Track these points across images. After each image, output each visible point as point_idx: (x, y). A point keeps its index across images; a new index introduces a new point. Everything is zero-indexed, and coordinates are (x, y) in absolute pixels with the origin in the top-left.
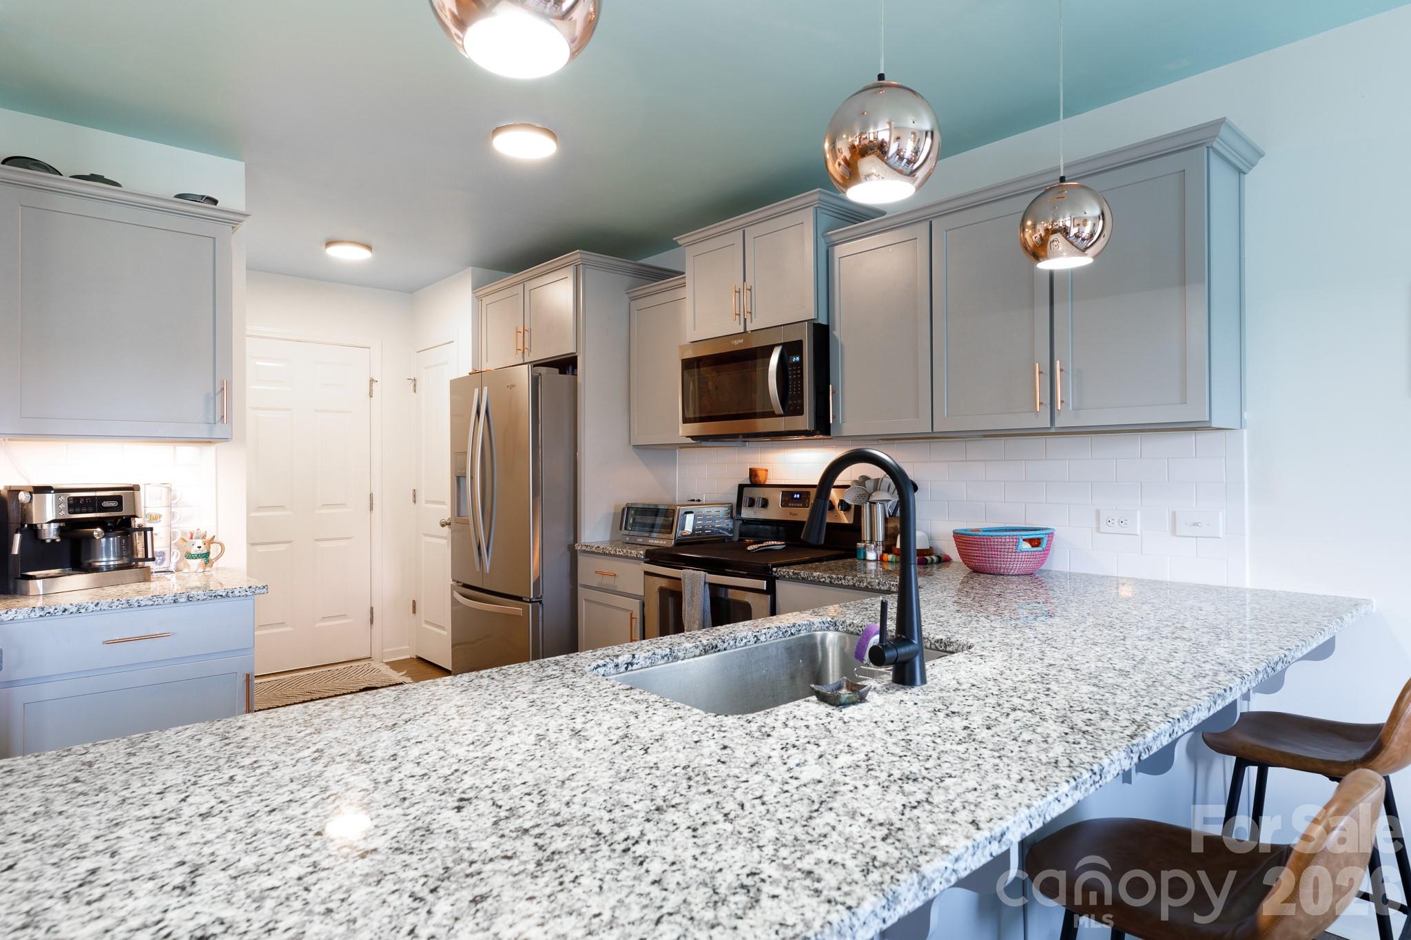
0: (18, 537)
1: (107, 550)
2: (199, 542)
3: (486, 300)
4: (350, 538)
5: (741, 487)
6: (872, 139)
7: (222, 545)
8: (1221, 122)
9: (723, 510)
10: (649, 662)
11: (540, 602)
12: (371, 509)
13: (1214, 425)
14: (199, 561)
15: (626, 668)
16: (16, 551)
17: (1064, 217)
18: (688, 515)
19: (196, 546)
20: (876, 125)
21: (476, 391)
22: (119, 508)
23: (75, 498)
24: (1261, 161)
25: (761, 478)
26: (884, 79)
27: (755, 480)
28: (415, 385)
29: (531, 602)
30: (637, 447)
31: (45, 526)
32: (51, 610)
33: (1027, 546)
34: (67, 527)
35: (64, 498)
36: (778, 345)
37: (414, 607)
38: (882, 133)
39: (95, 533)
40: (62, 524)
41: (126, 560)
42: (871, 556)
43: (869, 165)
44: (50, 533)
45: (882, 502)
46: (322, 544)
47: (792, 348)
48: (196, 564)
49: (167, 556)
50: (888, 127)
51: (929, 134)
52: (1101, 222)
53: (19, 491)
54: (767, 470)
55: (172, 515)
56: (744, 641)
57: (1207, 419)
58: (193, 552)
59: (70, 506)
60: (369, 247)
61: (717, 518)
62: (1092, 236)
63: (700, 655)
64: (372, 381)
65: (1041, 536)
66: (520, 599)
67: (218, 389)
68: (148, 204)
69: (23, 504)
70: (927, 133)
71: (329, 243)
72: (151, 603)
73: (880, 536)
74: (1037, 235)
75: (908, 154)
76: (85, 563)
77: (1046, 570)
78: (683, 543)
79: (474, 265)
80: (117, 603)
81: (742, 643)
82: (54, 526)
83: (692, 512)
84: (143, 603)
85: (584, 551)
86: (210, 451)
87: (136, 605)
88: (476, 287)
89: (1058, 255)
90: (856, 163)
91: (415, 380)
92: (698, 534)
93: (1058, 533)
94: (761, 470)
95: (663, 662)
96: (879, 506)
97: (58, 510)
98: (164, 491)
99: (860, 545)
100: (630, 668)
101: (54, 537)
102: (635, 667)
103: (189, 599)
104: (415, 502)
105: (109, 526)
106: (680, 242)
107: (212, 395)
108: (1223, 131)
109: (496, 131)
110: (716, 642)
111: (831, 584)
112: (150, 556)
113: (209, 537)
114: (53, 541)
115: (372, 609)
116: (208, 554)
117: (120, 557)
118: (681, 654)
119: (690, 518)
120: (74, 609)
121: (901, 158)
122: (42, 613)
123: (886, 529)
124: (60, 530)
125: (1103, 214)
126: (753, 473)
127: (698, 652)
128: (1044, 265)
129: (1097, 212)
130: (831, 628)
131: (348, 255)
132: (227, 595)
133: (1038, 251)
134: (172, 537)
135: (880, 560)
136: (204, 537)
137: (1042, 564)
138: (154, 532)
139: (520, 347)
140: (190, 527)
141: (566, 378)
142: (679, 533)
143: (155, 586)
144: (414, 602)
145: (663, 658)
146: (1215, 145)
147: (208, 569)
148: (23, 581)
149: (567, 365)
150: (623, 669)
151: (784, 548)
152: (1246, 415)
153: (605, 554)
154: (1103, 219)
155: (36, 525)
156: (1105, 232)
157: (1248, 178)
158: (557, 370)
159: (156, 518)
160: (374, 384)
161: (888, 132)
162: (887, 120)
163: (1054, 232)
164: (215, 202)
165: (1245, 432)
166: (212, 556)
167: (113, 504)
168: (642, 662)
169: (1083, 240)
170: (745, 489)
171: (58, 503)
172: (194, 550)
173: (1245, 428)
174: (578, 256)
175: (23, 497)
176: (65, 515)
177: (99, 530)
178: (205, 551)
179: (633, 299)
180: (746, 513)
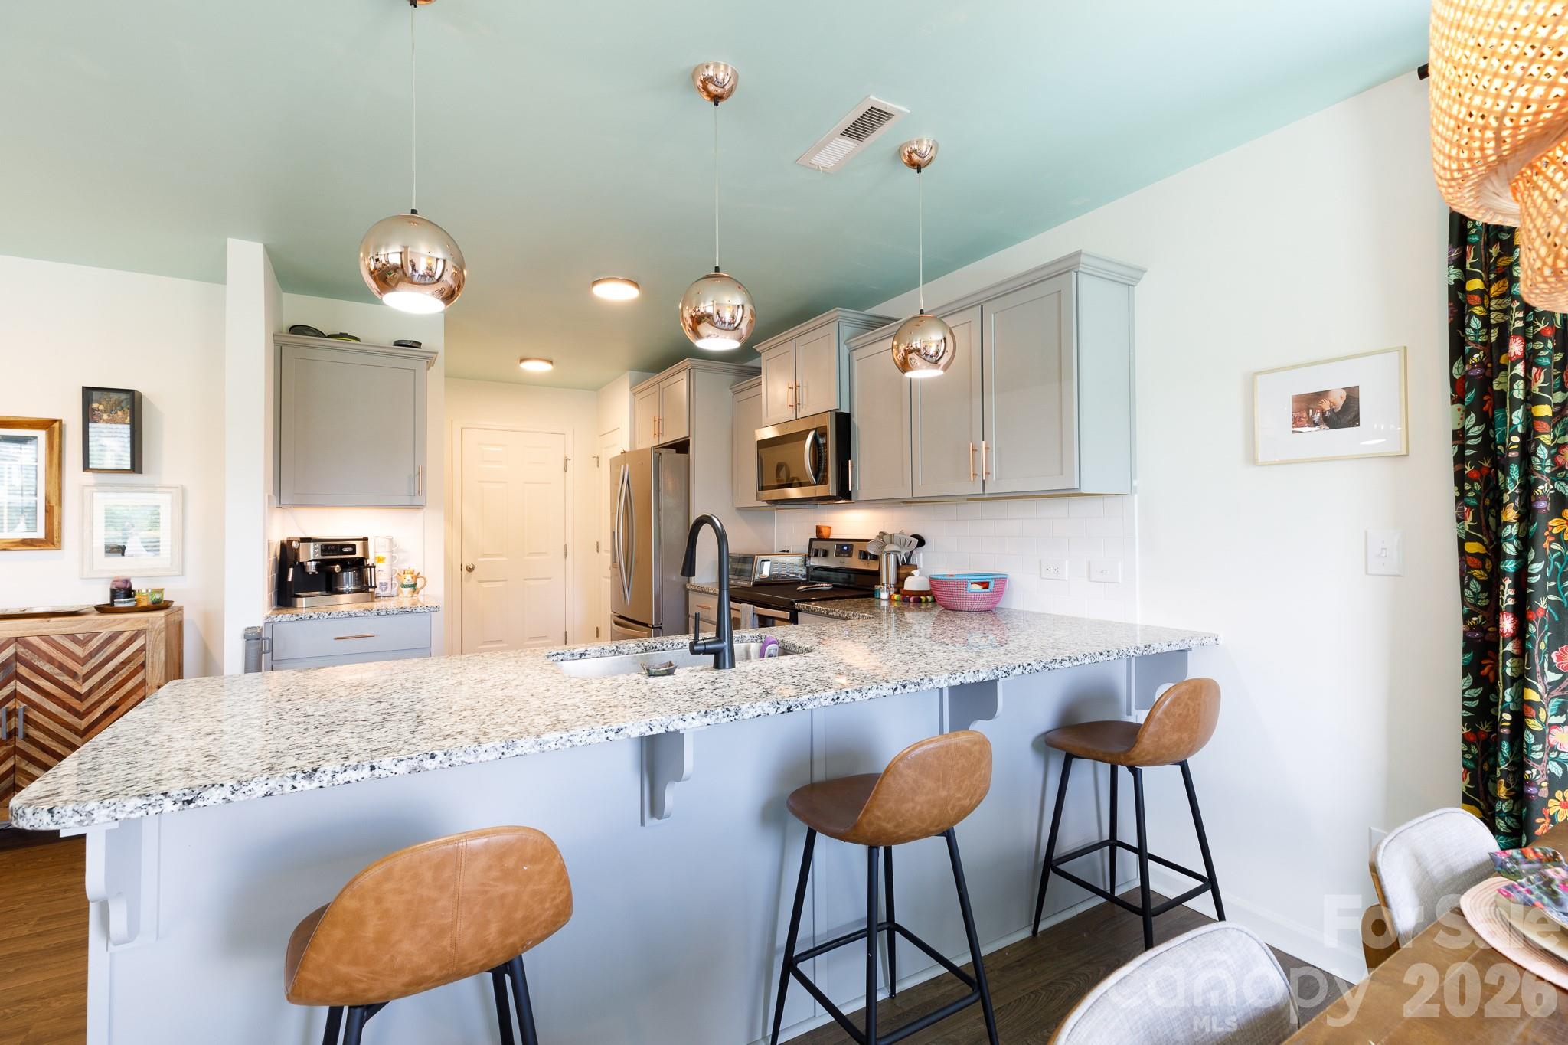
0: (291, 570)
1: (348, 581)
2: (409, 577)
3: (639, 396)
4: (550, 578)
5: (811, 540)
6: (702, 311)
7: (425, 579)
8: (1078, 254)
9: (797, 559)
10: (599, 654)
11: (661, 628)
12: (566, 557)
13: (1083, 491)
14: (409, 589)
15: (580, 657)
16: (290, 579)
17: (916, 341)
18: (765, 563)
19: (408, 579)
20: (705, 302)
21: (623, 466)
22: (354, 552)
23: (325, 546)
24: (1145, 275)
25: (825, 533)
26: (718, 271)
27: (820, 536)
28: (598, 462)
29: (653, 628)
30: (738, 509)
31: (309, 563)
32: (302, 616)
33: (978, 588)
34: (323, 565)
35: (318, 545)
36: (812, 430)
37: (597, 632)
38: (708, 308)
39: (336, 569)
40: (319, 563)
41: (359, 587)
42: (884, 595)
43: (704, 328)
44: (312, 567)
45: (894, 552)
46: (531, 583)
47: (821, 433)
48: (407, 591)
49: (389, 586)
50: (712, 303)
51: (741, 307)
52: (943, 343)
53: (292, 541)
54: (830, 528)
55: (393, 558)
56: (681, 645)
57: (1077, 487)
58: (405, 583)
59: (322, 551)
60: (551, 362)
61: (792, 565)
62: (937, 353)
63: (642, 652)
64: (566, 460)
65: (988, 580)
66: (646, 625)
67: (416, 472)
68: (376, 351)
69: (295, 549)
70: (738, 306)
71: (522, 360)
72: (363, 614)
73: (893, 580)
74: (900, 354)
75: (728, 318)
76: (334, 588)
77: (1002, 608)
78: (761, 584)
79: (632, 369)
80: (342, 614)
81: (679, 647)
82: (314, 563)
83: (769, 560)
84: (358, 615)
85: (694, 590)
86: (420, 514)
87: (354, 615)
88: (632, 387)
89: (917, 368)
90: (696, 328)
91: (598, 458)
92: (774, 578)
93: (1010, 576)
94: (824, 527)
95: (610, 654)
96: (892, 556)
97: (315, 554)
98: (388, 541)
99: (877, 587)
100: (583, 657)
101: (314, 571)
102: (587, 656)
103: (387, 613)
104: (598, 551)
105: (346, 565)
106: (758, 350)
107: (413, 475)
108: (1083, 259)
109: (595, 283)
110: (655, 644)
111: (827, 615)
112: (373, 585)
113: (416, 573)
114: (314, 573)
115: (566, 632)
116: (415, 585)
117: (356, 585)
118: (625, 651)
119: (767, 565)
120: (316, 617)
121: (724, 323)
122: (297, 618)
123: (898, 574)
124: (318, 567)
125: (945, 339)
126: (818, 530)
127: (640, 650)
128: (908, 375)
129: (941, 337)
130: (759, 641)
131: (536, 368)
132: (412, 612)
133: (905, 366)
134: (392, 572)
135: (890, 599)
136: (412, 573)
137: (997, 602)
138: (376, 569)
139: (656, 433)
140: (405, 566)
141: (682, 456)
142: (757, 577)
143: (378, 605)
144: (597, 628)
145: (610, 652)
146: (1080, 269)
147: (415, 595)
148: (293, 599)
149: (682, 447)
150: (578, 657)
151: (831, 589)
152: (1135, 483)
153: (702, 592)
154: (945, 342)
155: (303, 563)
156: (947, 349)
157: (1139, 290)
158: (674, 450)
159: (381, 560)
160: (568, 461)
161: (712, 307)
162: (711, 300)
163: (911, 352)
164: (417, 345)
165: (1136, 496)
166: (419, 586)
167: (350, 549)
168: (593, 654)
169: (931, 356)
170: (814, 542)
171: (315, 549)
172: (405, 582)
173: (1136, 492)
174: (689, 363)
175: (295, 544)
176: (319, 556)
177: (338, 566)
178: (413, 583)
179: (735, 393)
180: (814, 562)
